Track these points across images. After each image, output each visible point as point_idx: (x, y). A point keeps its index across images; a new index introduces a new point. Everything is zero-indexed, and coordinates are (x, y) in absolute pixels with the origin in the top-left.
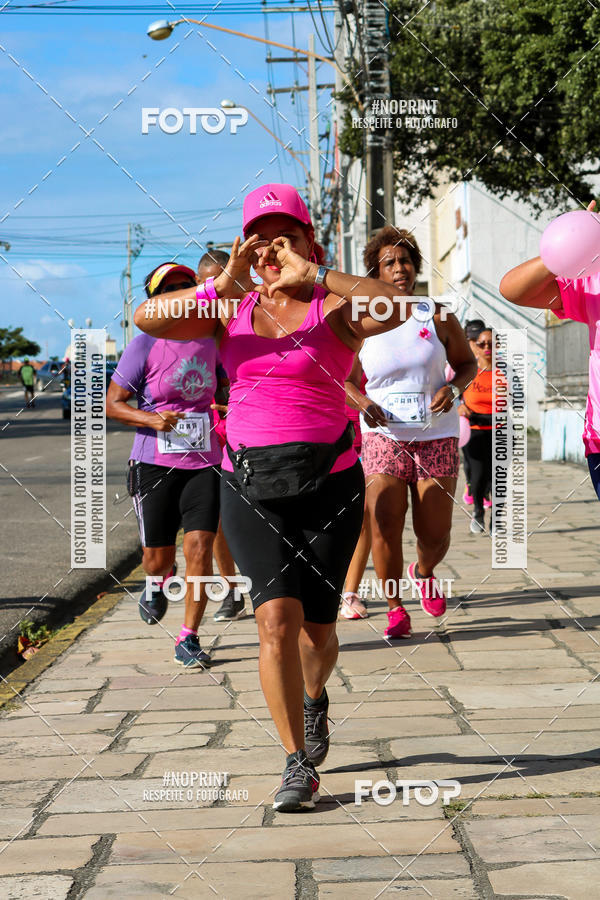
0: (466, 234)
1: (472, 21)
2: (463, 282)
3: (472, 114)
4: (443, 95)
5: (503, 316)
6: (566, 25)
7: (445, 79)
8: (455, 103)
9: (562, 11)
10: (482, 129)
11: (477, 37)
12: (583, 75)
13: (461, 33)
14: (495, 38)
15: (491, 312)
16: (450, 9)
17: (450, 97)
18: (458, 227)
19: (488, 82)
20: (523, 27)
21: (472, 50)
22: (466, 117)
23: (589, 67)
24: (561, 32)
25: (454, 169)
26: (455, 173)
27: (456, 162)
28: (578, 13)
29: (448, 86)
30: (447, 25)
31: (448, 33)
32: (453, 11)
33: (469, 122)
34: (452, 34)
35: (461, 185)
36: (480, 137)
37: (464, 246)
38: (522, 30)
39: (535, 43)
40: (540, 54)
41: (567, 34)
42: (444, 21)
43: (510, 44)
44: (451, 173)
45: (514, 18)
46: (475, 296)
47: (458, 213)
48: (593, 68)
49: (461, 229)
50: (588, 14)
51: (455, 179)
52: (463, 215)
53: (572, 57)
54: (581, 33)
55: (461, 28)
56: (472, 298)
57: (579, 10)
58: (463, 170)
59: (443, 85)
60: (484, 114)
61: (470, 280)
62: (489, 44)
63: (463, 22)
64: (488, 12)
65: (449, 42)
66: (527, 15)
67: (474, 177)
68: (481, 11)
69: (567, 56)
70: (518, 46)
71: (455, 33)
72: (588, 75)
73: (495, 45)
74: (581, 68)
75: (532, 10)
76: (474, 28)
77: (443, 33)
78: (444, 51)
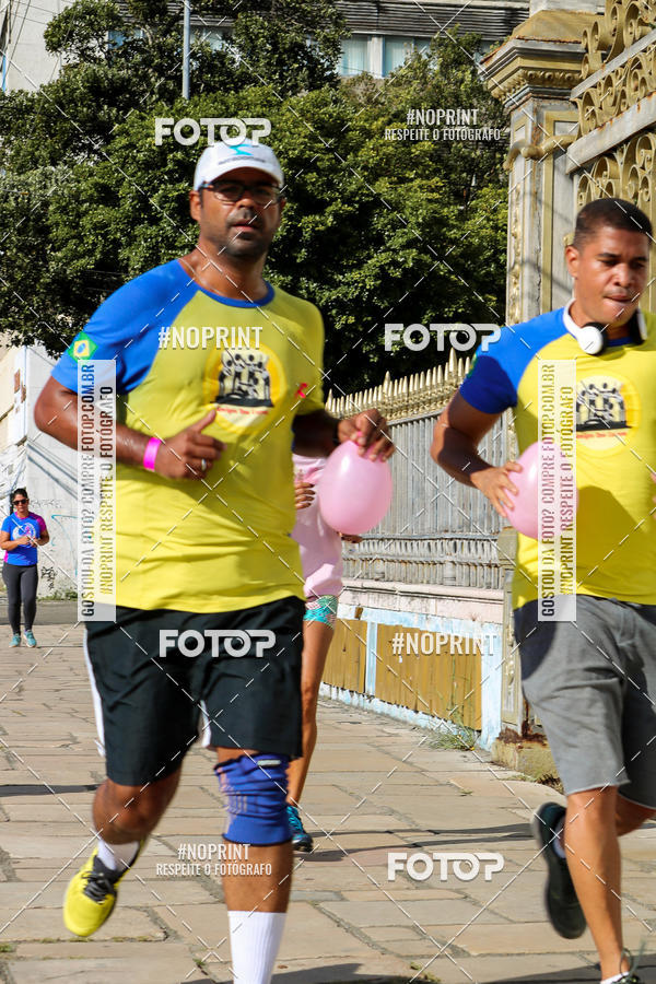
0: (24, 398)
1: (40, 188)
2: (18, 445)
3: (36, 280)
4: (9, 259)
5: (57, 481)
6: (133, 199)
7: (12, 242)
8: (20, 267)
9: (131, 185)
10: (47, 294)
11: (46, 204)
12: (148, 248)
13: (29, 199)
14: (64, 204)
15: (46, 476)
16: (19, 174)
17: (15, 261)
18: (16, 391)
19: (53, 249)
20: (91, 195)
21: (39, 217)
22: (30, 281)
23: (154, 240)
24: (127, 205)
25: (16, 333)
26: (16, 337)
27: (19, 325)
28: (146, 188)
29: (14, 250)
30: (16, 190)
31: (16, 199)
32: (22, 177)
33: (33, 287)
34: (20, 199)
35: (22, 348)
36: (43, 302)
37: (22, 409)
38: (91, 199)
39: (102, 213)
40: (106, 226)
41: (134, 207)
42: (13, 186)
43: (78, 211)
44: (13, 336)
45: (83, 186)
46: (30, 459)
47: (17, 376)
48: (157, 242)
49: (20, 393)
50: (155, 190)
51: (16, 342)
52: (22, 379)
53: (139, 230)
54: (147, 207)
55: (30, 195)
56: (27, 461)
57: (147, 185)
58: (25, 333)
59: (8, 248)
60: (48, 280)
61: (26, 444)
62: (58, 209)
63: (31, 189)
64: (57, 180)
65: (17, 208)
66: (96, 185)
67: (36, 341)
68: (50, 179)
69: (133, 229)
70: (86, 213)
71: (23, 198)
72: (152, 248)
73: (63, 210)
74: (145, 242)
75: (101, 181)
76: (42, 196)
77: (12, 198)
78: (12, 216)
